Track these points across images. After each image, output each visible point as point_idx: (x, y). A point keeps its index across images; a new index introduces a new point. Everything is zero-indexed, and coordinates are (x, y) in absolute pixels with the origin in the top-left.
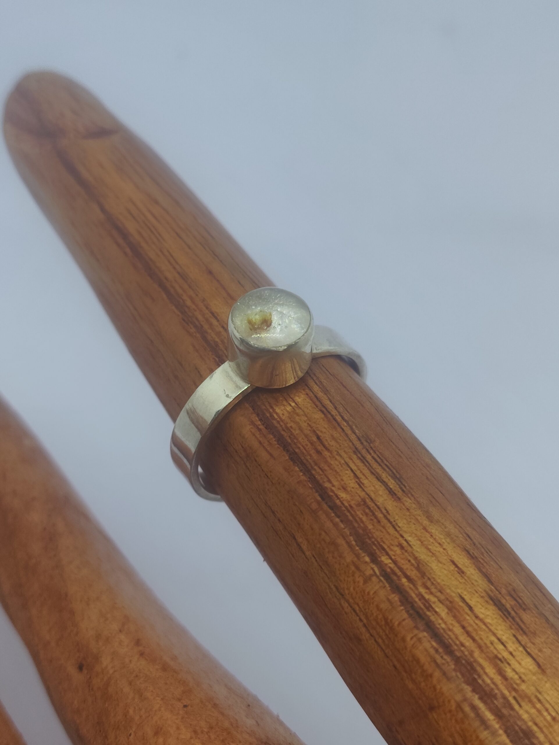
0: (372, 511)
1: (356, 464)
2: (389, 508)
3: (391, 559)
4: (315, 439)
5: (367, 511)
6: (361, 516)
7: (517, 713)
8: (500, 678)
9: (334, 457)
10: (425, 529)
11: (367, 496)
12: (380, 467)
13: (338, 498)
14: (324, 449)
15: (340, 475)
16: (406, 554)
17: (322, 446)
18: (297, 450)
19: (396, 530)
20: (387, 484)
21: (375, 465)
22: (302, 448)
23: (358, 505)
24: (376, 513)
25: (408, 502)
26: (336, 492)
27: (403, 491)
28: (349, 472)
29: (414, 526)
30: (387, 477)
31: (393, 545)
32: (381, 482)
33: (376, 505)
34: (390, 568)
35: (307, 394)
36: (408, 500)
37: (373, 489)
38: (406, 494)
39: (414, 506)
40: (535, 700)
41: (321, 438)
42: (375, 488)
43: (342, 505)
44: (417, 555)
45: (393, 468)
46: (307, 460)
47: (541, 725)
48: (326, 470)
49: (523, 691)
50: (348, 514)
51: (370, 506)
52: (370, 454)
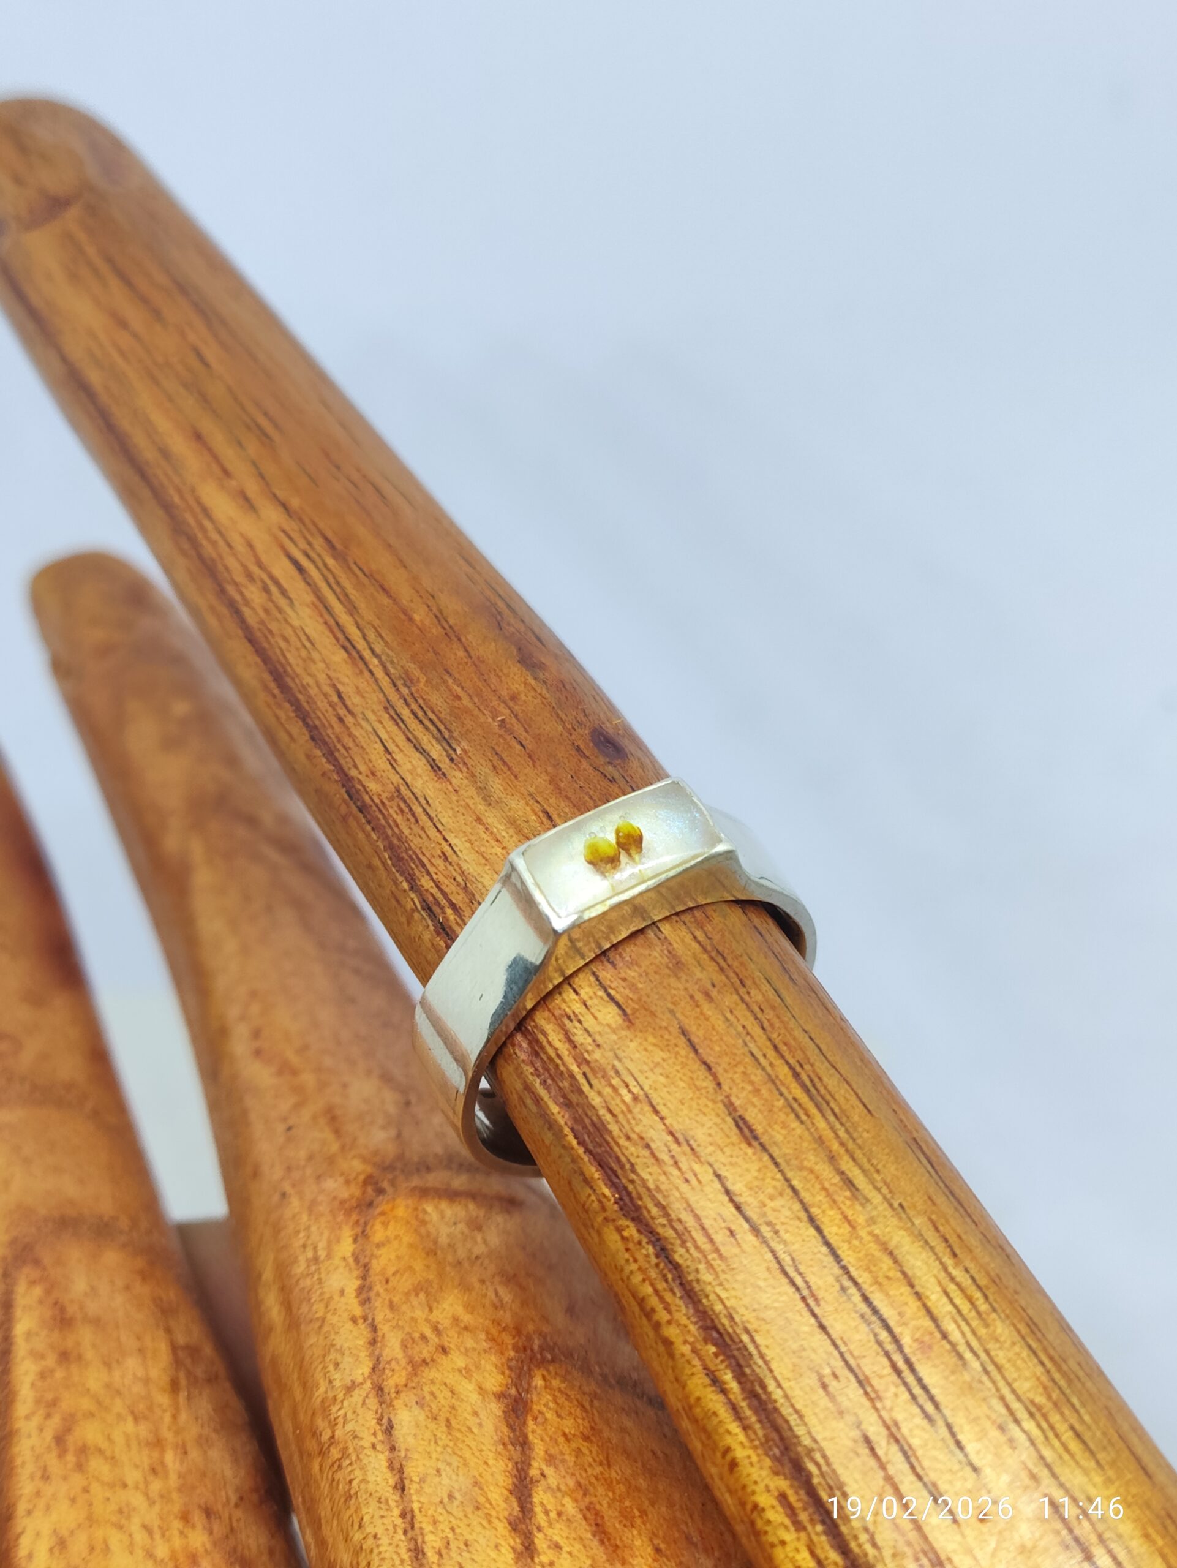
0: (409, 806)
1: (388, 730)
2: (430, 794)
3: (432, 879)
4: (335, 698)
5: (403, 805)
6: (395, 816)
7: (587, 1097)
8: (567, 1045)
9: (359, 724)
10: (479, 820)
11: (401, 781)
12: (420, 727)
13: (367, 793)
14: (347, 714)
15: (367, 753)
16: (450, 868)
17: (344, 709)
18: (317, 723)
19: (439, 831)
20: (428, 755)
21: (413, 725)
22: (322, 717)
23: (391, 799)
24: (414, 808)
25: (457, 777)
26: (364, 783)
27: (452, 760)
28: (379, 746)
29: (462, 817)
30: (430, 742)
31: (434, 857)
32: (421, 753)
33: (413, 793)
34: (432, 894)
35: (326, 623)
36: (458, 774)
37: (409, 766)
38: (456, 764)
39: (465, 782)
40: (612, 1073)
41: (343, 695)
42: (413, 765)
43: (371, 803)
44: (465, 866)
45: (441, 722)
46: (329, 737)
47: (616, 1111)
48: (350, 748)
49: (597, 1061)
50: (380, 816)
51: (406, 798)
52: (408, 705)
